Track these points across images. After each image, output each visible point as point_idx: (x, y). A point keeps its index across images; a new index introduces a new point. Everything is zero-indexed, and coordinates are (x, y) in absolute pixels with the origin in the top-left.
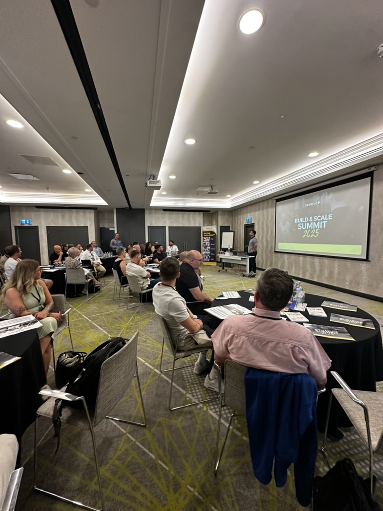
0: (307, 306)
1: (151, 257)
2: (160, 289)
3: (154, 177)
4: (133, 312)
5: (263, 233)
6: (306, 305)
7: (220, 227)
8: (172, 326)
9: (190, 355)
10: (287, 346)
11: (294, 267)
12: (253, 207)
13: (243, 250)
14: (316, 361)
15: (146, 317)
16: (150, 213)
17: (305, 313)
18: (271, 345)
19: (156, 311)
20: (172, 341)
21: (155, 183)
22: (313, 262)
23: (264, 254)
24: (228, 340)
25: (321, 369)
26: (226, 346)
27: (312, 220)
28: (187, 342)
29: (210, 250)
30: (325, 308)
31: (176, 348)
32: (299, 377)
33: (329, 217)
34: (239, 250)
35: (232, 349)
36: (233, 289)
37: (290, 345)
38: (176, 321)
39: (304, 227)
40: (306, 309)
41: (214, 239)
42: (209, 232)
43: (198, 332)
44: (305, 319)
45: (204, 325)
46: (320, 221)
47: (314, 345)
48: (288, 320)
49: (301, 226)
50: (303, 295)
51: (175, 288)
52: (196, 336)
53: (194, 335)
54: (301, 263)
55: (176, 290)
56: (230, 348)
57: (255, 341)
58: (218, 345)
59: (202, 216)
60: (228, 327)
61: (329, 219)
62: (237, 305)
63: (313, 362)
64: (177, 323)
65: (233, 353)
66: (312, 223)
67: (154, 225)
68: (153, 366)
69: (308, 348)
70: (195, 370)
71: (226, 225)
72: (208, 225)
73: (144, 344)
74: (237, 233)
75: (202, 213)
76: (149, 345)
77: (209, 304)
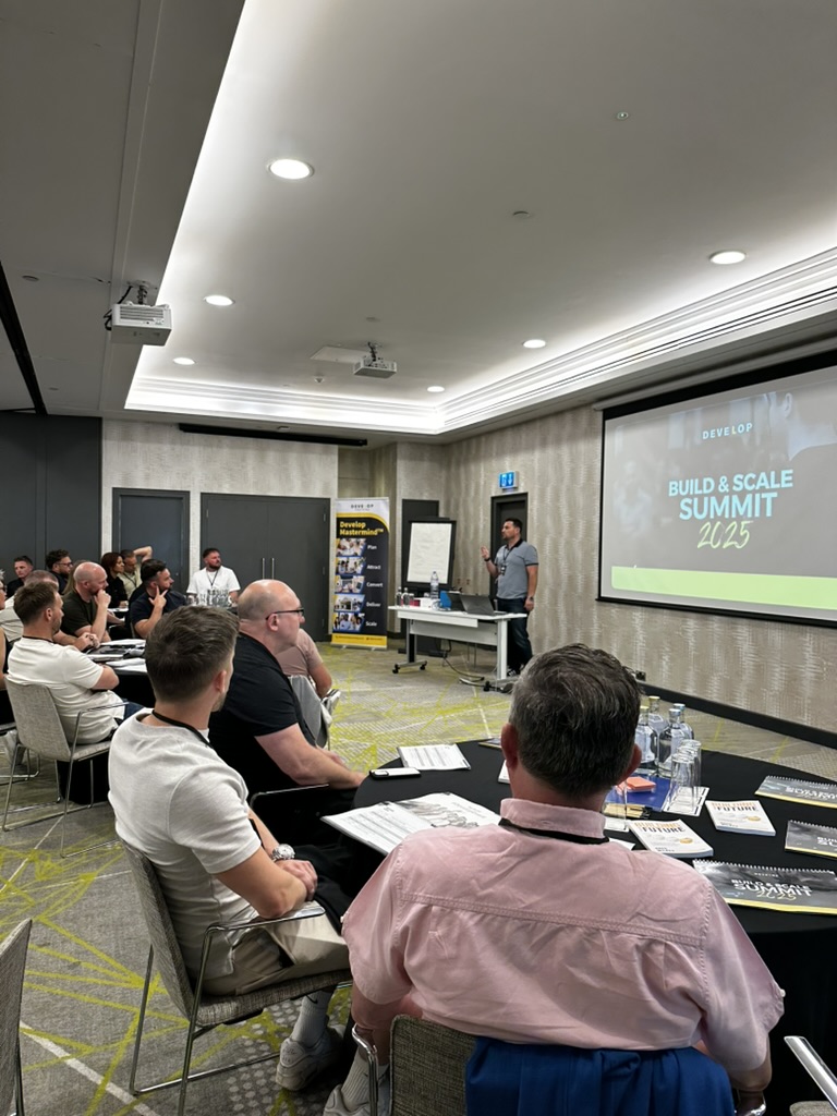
0: (707, 798)
1: (119, 615)
2: (143, 737)
3: (144, 294)
4: (25, 842)
5: (559, 533)
6: (703, 791)
7: (405, 501)
8: (182, 894)
9: (259, 1012)
10: (624, 943)
11: (666, 658)
12: (524, 435)
13: (485, 590)
14: (731, 995)
15: (83, 860)
16: (126, 437)
17: (701, 824)
18: (567, 940)
19: (119, 829)
20: (185, 958)
21: (147, 316)
22: (734, 640)
23: (561, 607)
24: (406, 930)
25: (748, 1024)
26: (398, 956)
27: (726, 489)
28: (246, 959)
29: (364, 590)
30: (769, 804)
31: (198, 986)
32: (669, 1063)
33: (784, 479)
34: (470, 592)
35: (422, 966)
36: (443, 737)
37: (633, 940)
38: (203, 870)
39: (700, 511)
40: (704, 806)
41: (380, 547)
42: (360, 520)
43: (294, 910)
44: (702, 847)
45: (320, 880)
46: (754, 492)
47: (720, 932)
48: (639, 846)
49: (691, 506)
50: (695, 754)
51: (205, 733)
52: (285, 930)
53: (276, 927)
54: (691, 643)
55: (212, 745)
56: (412, 963)
57: (508, 929)
58: (366, 954)
59: (335, 458)
60: (406, 876)
61: (784, 485)
62: (453, 797)
63: (719, 1000)
64: (210, 876)
65: (422, 981)
66: (726, 499)
67: (140, 484)
68: (102, 1070)
69: (701, 947)
70: (282, 1075)
71: (425, 497)
72: (360, 495)
73: (69, 978)
74: (466, 529)
75: (335, 448)
76: (91, 980)
77: (344, 796)
